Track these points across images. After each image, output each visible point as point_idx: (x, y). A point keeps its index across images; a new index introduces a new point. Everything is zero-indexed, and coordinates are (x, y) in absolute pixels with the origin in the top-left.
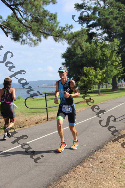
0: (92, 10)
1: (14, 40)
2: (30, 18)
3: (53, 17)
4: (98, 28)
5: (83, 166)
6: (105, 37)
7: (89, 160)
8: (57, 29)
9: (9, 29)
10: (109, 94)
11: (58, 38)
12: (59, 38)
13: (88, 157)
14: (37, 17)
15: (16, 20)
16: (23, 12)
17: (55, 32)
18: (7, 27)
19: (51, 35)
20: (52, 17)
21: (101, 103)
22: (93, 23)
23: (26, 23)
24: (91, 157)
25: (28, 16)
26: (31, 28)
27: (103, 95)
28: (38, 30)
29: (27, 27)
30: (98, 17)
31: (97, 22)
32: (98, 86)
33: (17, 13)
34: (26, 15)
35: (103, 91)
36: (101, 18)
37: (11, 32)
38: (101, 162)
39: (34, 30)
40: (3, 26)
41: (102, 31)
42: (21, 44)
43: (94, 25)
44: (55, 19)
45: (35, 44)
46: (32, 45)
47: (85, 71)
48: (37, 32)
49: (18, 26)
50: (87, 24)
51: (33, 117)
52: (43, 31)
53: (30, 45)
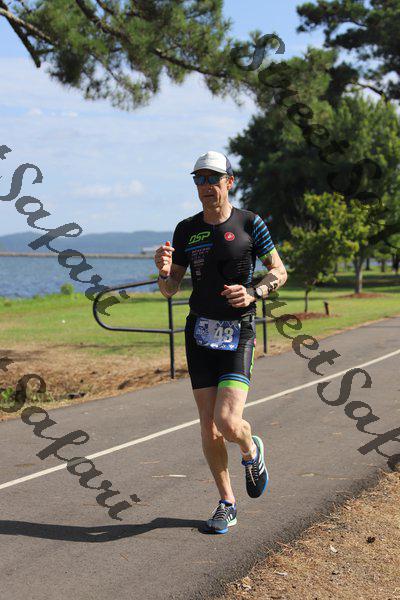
1: (61, 79)
2: (124, 3)
3: (208, 3)
5: (304, 549)
6: (391, 84)
7: (325, 530)
8: (221, 48)
9: (45, 39)
10: (392, 295)
11: (221, 81)
15: (71, 7)
17: (210, 60)
18: (40, 32)
19: (198, 70)
21: (367, 324)
22: (349, 31)
23: (110, 19)
26: (125, 39)
27: (371, 296)
28: (151, 49)
29: (113, 33)
30: (371, 8)
31: (365, 28)
32: (355, 262)
35: (372, 283)
36: (382, 13)
37: (52, 50)
38: (371, 540)
39: (137, 47)
40: (26, 27)
41: (382, 63)
42: (87, 97)
43: (350, 41)
44: (215, 8)
45: (135, 100)
46: (125, 104)
47: (313, 208)
48: (147, 53)
49: (78, 31)
50: (327, 33)
51: (117, 361)
52: (170, 54)
53: (120, 102)
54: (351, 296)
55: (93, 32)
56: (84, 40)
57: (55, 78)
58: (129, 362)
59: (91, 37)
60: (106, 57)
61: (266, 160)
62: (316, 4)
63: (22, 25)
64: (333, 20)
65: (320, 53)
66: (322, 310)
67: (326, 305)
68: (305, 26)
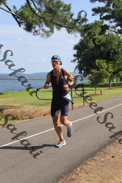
0: (107, 2)
1: (26, 30)
2: (44, 9)
3: (67, 8)
4: (112, 20)
5: (95, 160)
6: (118, 29)
7: (100, 154)
9: (22, 19)
10: (120, 88)
11: (70, 30)
12: (72, 30)
13: (99, 151)
14: (51, 8)
15: (29, 10)
16: (36, 2)
17: (68, 24)
18: (21, 17)
19: (64, 27)
20: (65, 8)
21: (112, 97)
22: (106, 15)
23: (40, 13)
24: (102, 151)
25: (42, 6)
26: (44, 19)
27: (114, 89)
28: (51, 21)
29: (40, 17)
30: (113, 9)
31: (111, 14)
32: (109, 79)
33: (31, 3)
34: (40, 5)
35: (114, 85)
36: (116, 10)
37: (23, 22)
38: (113, 157)
39: (47, 21)
40: (17, 16)
41: (116, 24)
42: (34, 35)
43: (107, 18)
44: (69, 9)
45: (47, 35)
46: (44, 37)
47: (97, 64)
48: (50, 22)
49: (31, 17)
50: (101, 16)
51: (43, 108)
52: (56, 22)
53: (43, 36)
54: (108, 89)
56: (33, 19)
57: (25, 30)
58: (46, 108)
59: (35, 18)
60: (39, 24)
61: (84, 51)
62: (97, 8)
63: (16, 16)
64: (102, 12)
65: (98, 22)
66: (100, 93)
67: (101, 92)
68: (94, 14)
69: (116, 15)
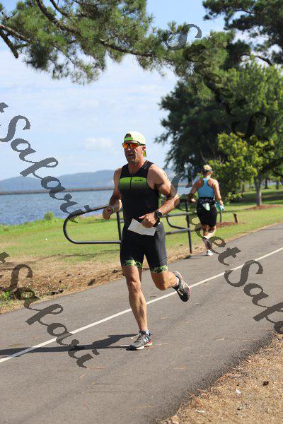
1: (34, 65)
2: (75, 8)
3: (135, 5)
4: (256, 29)
5: (217, 393)
6: (274, 53)
7: (233, 378)
8: (147, 36)
9: (20, 37)
11: (148, 59)
12: (151, 60)
13: (230, 370)
14: (95, 6)
15: (38, 13)
17: (140, 44)
18: (17, 33)
19: (132, 52)
20: (132, 3)
21: (265, 227)
22: (242, 16)
23: (66, 21)
24: (238, 371)
26: (78, 34)
27: (268, 207)
28: (97, 40)
29: (68, 30)
31: (253, 15)
32: (255, 183)
35: (269, 198)
37: (25, 45)
38: (266, 384)
39: (87, 39)
40: (6, 30)
41: (267, 39)
42: (54, 77)
43: (243, 24)
44: (141, 7)
45: (88, 76)
46: (81, 80)
47: (222, 145)
48: (94, 44)
49: (44, 30)
50: (226, 20)
51: (85, 266)
52: (111, 42)
53: (77, 79)
54: (254, 208)
55: (54, 31)
56: (48, 36)
57: (30, 65)
58: (93, 266)
59: (53, 33)
60: (65, 47)
61: (187, 114)
63: (3, 28)
64: (229, 10)
66: (233, 220)
67: (235, 215)
68: (209, 16)
69: (266, 17)
